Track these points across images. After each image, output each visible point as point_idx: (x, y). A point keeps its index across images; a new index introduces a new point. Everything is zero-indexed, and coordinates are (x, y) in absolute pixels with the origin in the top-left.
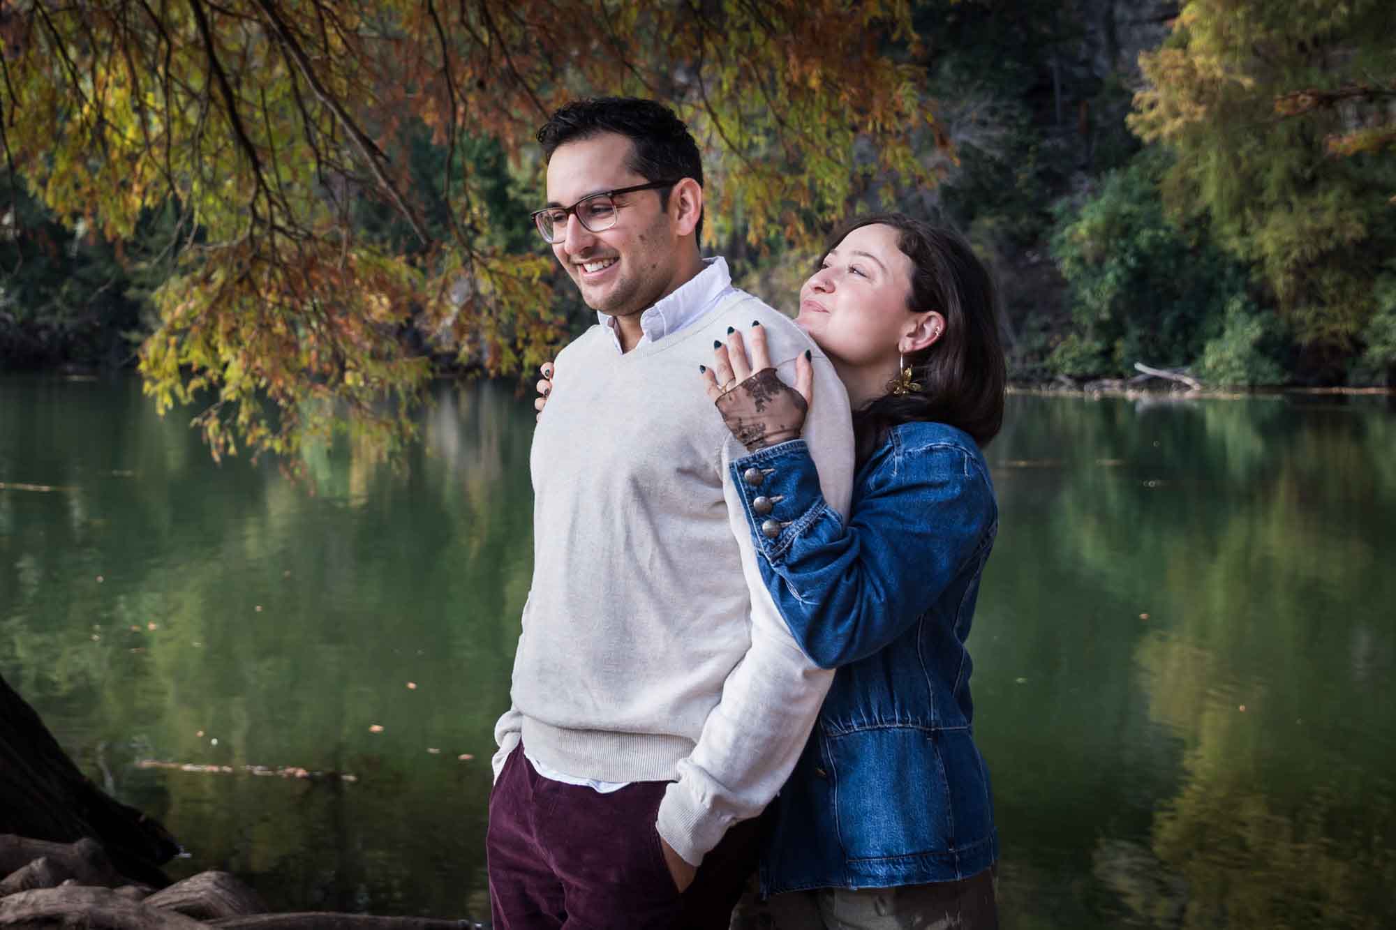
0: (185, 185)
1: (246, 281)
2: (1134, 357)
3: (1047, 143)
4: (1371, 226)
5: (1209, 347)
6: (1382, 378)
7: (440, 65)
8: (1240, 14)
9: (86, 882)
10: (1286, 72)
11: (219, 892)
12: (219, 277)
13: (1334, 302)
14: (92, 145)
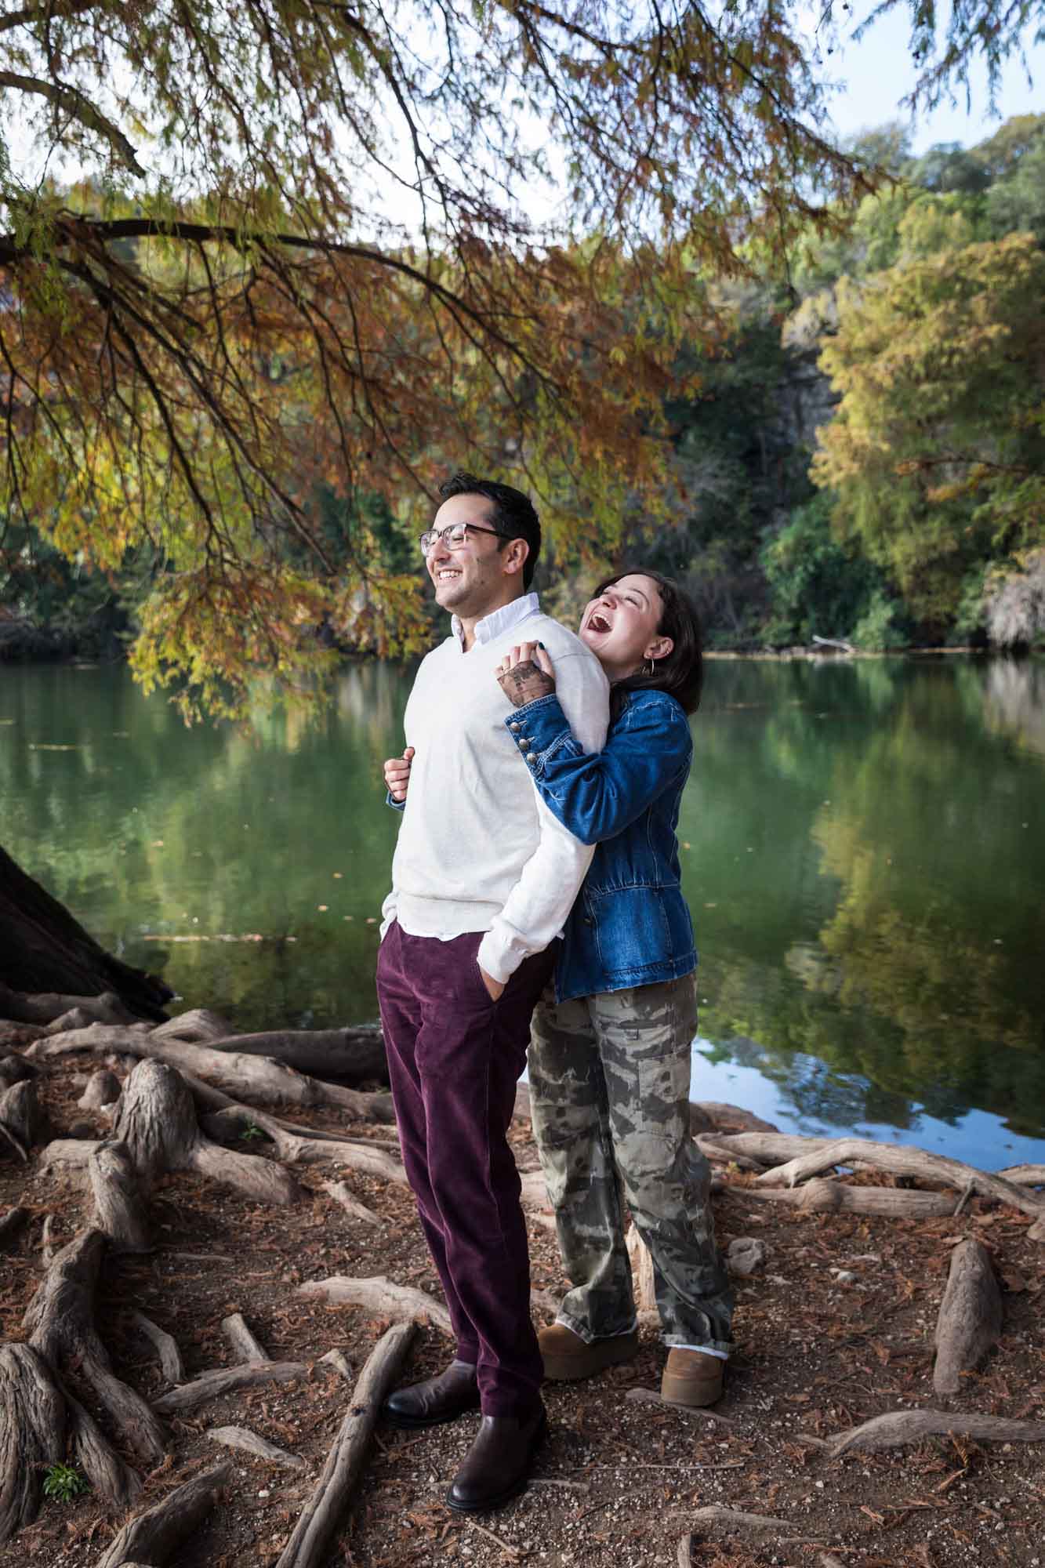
0: (157, 529)
1: (205, 598)
2: (813, 632)
3: (757, 489)
4: (961, 541)
5: (861, 624)
6: (966, 641)
7: (339, 441)
8: (881, 400)
9: (107, 1023)
10: (909, 439)
11: (203, 1023)
12: (184, 596)
13: (937, 592)
14: (87, 501)
